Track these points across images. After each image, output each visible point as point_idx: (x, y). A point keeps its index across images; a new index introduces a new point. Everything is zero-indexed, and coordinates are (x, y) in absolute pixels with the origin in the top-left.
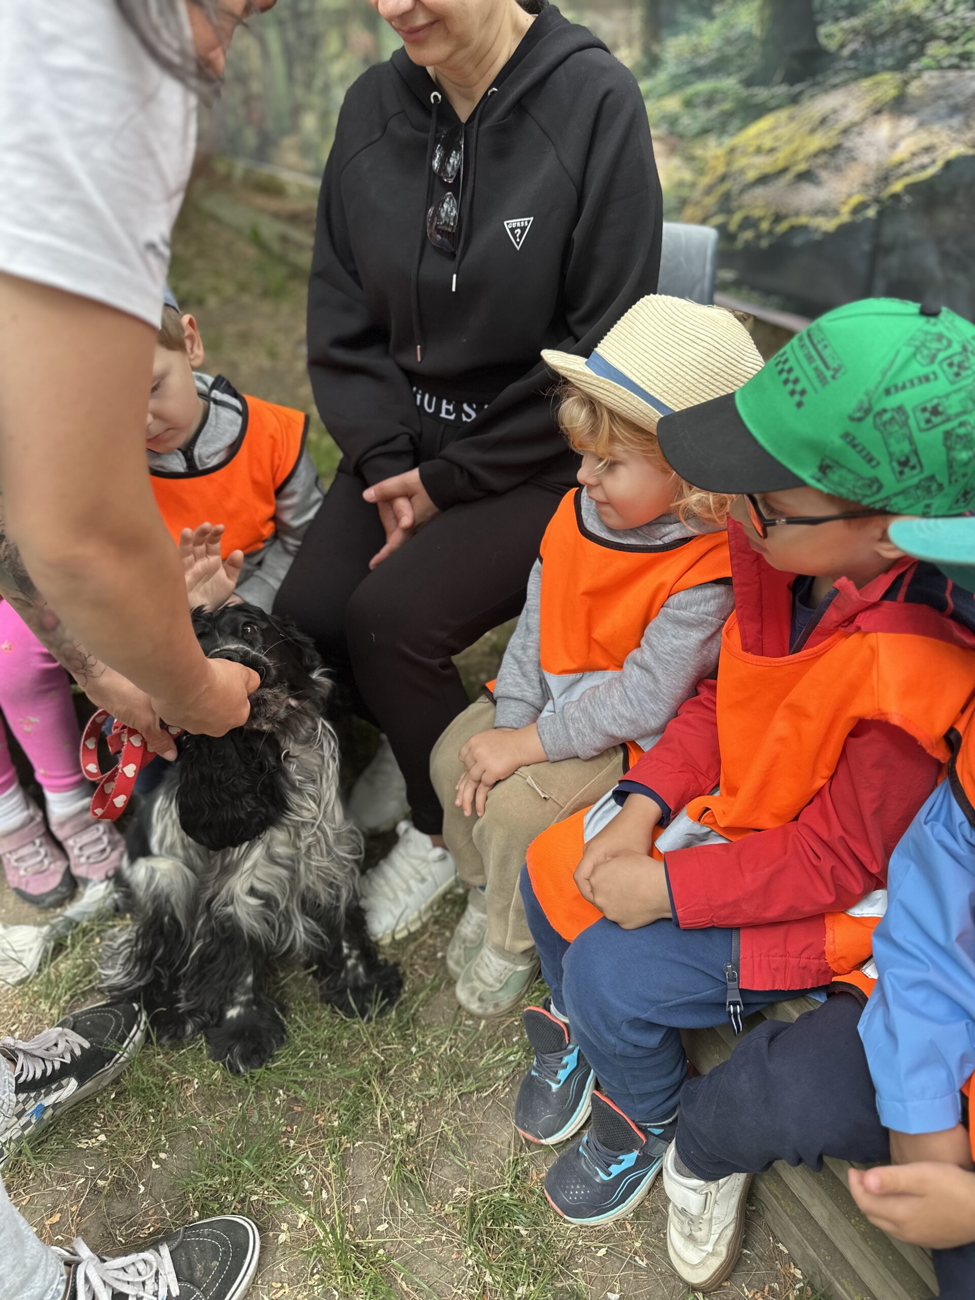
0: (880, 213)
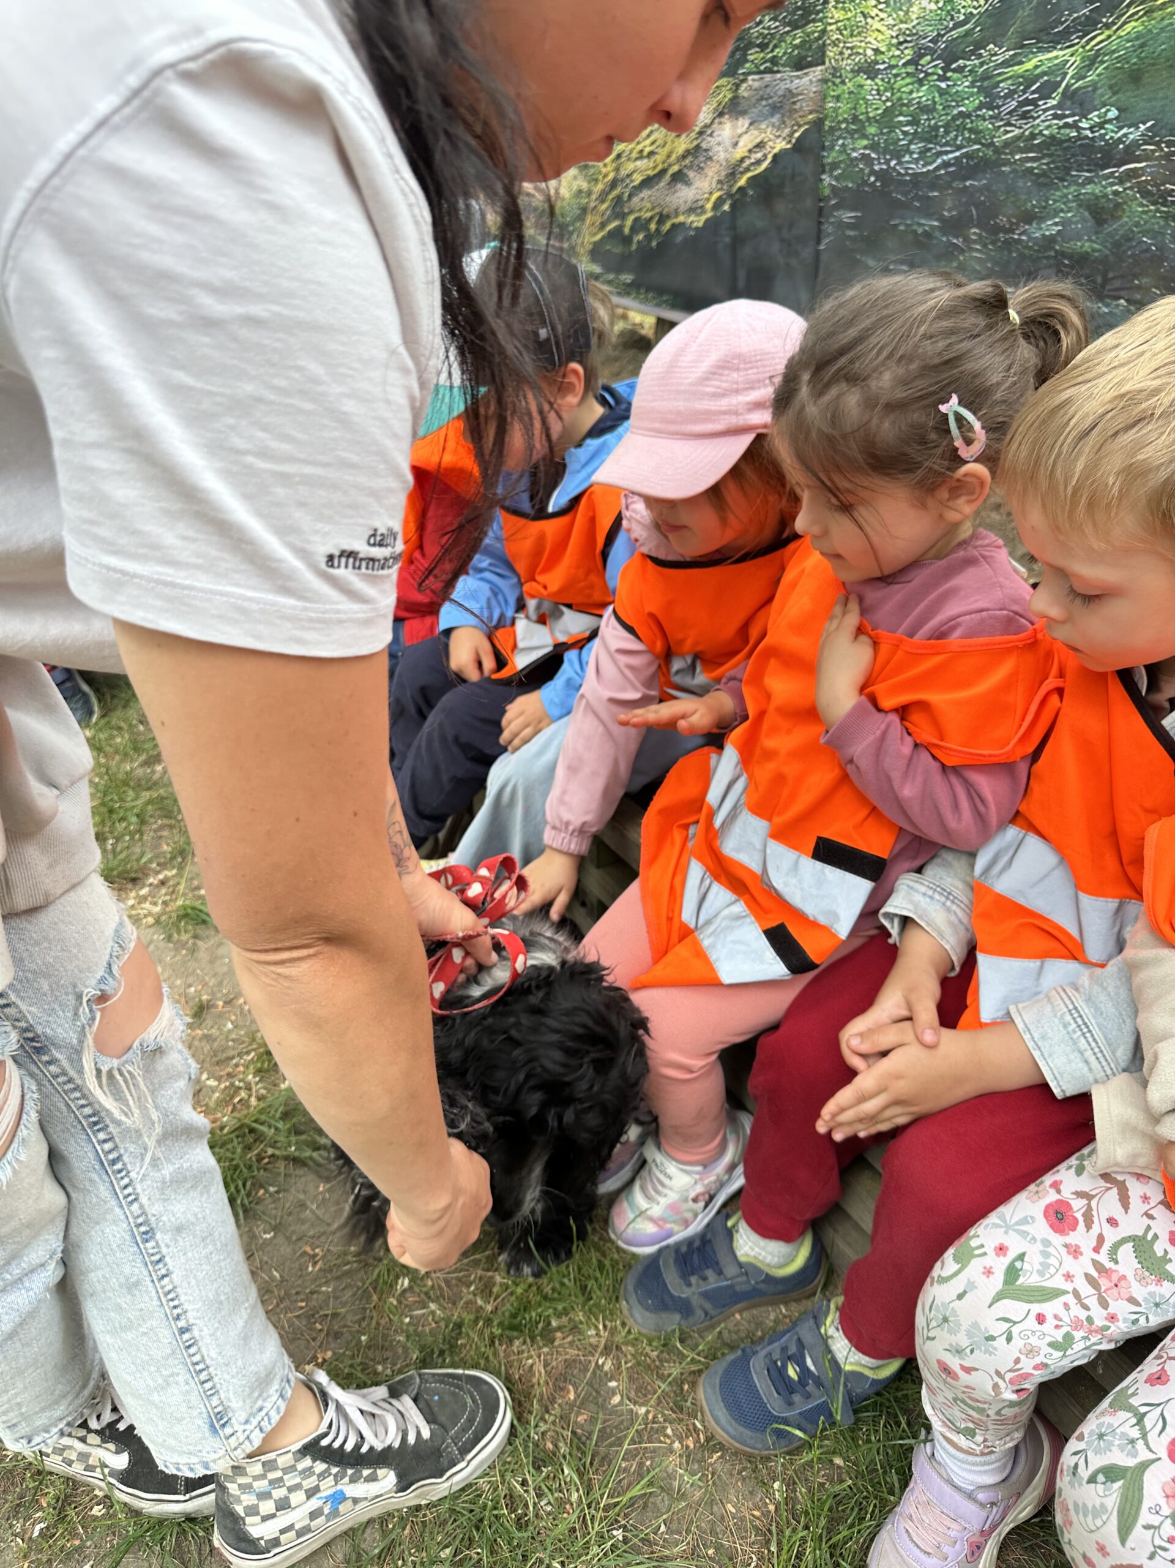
0: (732, 206)
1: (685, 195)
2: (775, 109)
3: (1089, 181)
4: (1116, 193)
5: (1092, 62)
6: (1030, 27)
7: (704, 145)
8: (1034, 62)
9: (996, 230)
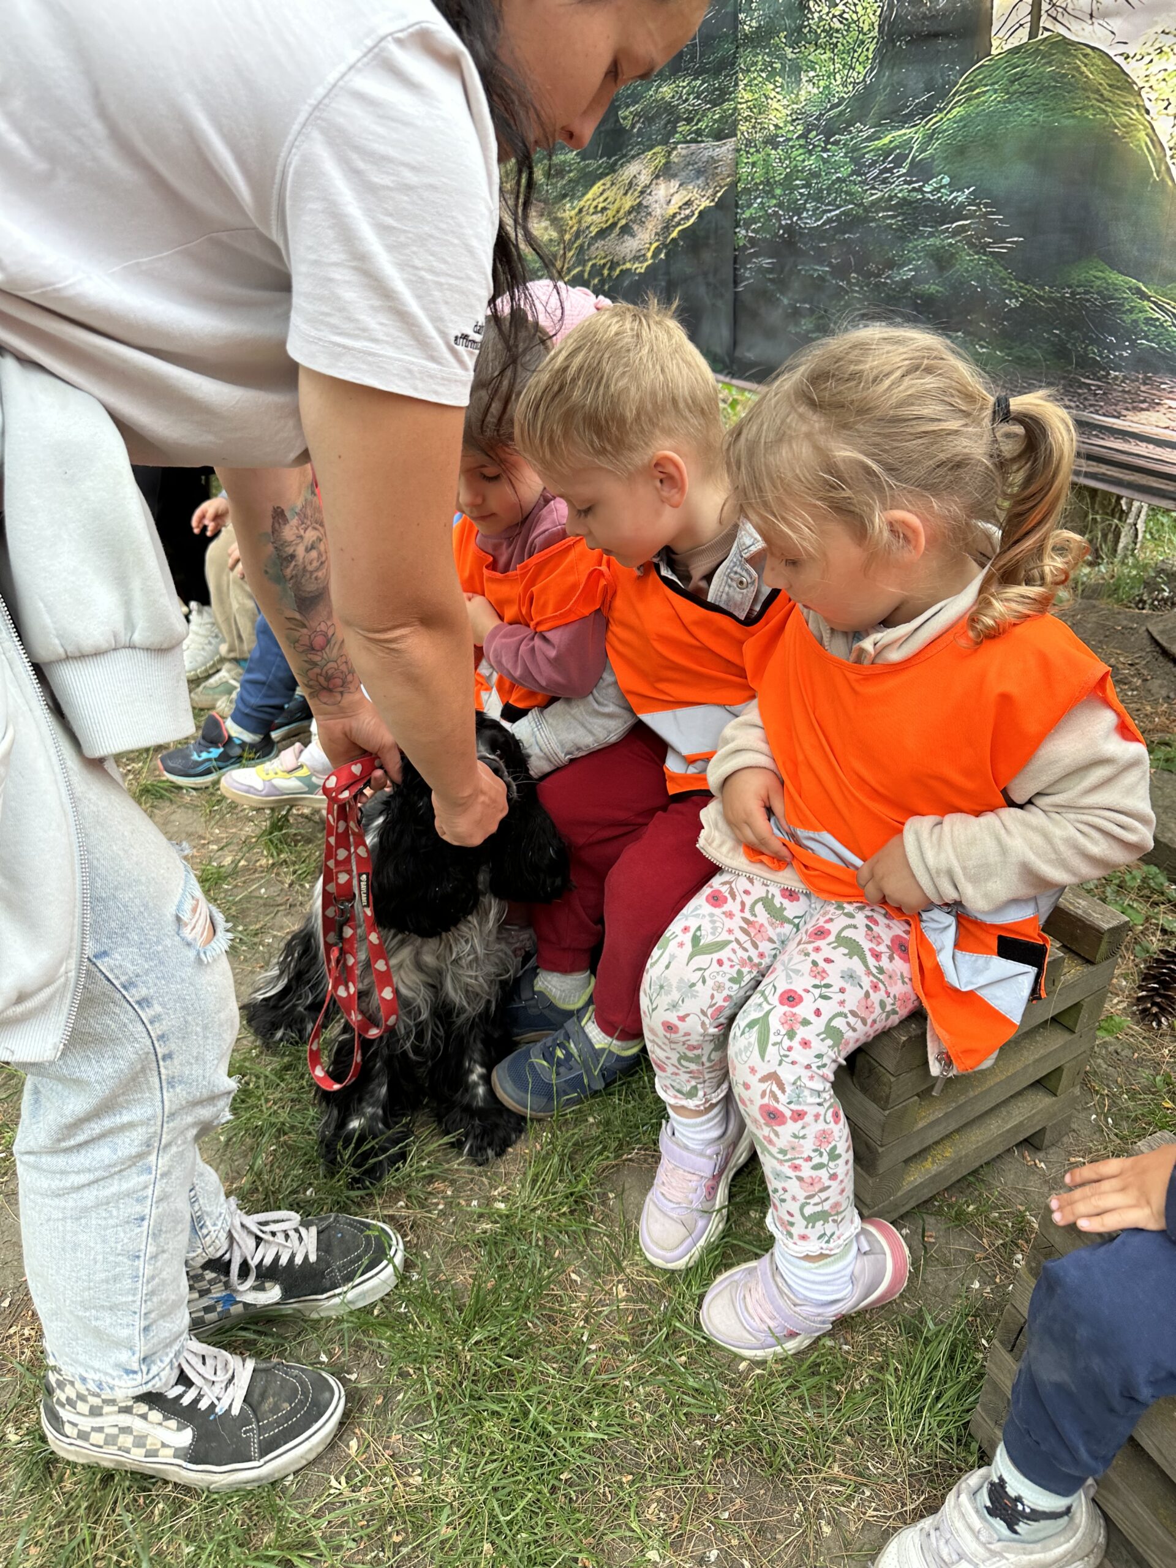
0: (668, 254)
1: (631, 245)
2: (699, 173)
3: (931, 235)
4: (950, 245)
5: (930, 137)
6: (885, 109)
7: (645, 203)
8: (889, 138)
9: (870, 274)
